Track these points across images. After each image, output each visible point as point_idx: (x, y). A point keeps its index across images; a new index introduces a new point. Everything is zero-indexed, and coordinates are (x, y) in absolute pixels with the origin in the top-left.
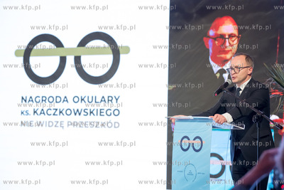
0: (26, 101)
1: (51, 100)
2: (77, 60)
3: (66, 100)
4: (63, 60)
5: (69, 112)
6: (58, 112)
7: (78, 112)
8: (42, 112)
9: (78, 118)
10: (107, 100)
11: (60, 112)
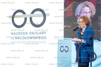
0: (13, 34)
1: (22, 33)
2: (31, 19)
3: (27, 33)
4: (26, 19)
5: (28, 38)
6: (24, 38)
7: (31, 38)
8: (19, 38)
9: (31, 40)
10: (41, 33)
11: (25, 38)
